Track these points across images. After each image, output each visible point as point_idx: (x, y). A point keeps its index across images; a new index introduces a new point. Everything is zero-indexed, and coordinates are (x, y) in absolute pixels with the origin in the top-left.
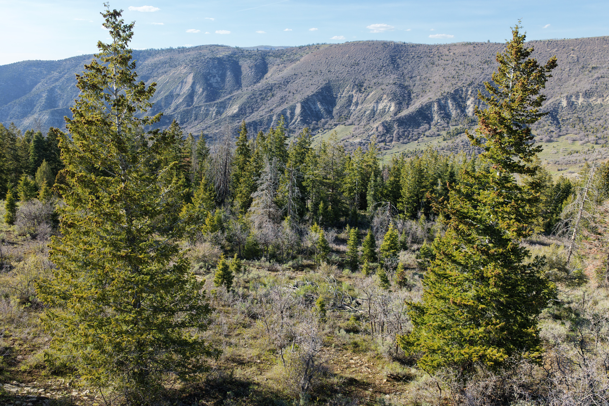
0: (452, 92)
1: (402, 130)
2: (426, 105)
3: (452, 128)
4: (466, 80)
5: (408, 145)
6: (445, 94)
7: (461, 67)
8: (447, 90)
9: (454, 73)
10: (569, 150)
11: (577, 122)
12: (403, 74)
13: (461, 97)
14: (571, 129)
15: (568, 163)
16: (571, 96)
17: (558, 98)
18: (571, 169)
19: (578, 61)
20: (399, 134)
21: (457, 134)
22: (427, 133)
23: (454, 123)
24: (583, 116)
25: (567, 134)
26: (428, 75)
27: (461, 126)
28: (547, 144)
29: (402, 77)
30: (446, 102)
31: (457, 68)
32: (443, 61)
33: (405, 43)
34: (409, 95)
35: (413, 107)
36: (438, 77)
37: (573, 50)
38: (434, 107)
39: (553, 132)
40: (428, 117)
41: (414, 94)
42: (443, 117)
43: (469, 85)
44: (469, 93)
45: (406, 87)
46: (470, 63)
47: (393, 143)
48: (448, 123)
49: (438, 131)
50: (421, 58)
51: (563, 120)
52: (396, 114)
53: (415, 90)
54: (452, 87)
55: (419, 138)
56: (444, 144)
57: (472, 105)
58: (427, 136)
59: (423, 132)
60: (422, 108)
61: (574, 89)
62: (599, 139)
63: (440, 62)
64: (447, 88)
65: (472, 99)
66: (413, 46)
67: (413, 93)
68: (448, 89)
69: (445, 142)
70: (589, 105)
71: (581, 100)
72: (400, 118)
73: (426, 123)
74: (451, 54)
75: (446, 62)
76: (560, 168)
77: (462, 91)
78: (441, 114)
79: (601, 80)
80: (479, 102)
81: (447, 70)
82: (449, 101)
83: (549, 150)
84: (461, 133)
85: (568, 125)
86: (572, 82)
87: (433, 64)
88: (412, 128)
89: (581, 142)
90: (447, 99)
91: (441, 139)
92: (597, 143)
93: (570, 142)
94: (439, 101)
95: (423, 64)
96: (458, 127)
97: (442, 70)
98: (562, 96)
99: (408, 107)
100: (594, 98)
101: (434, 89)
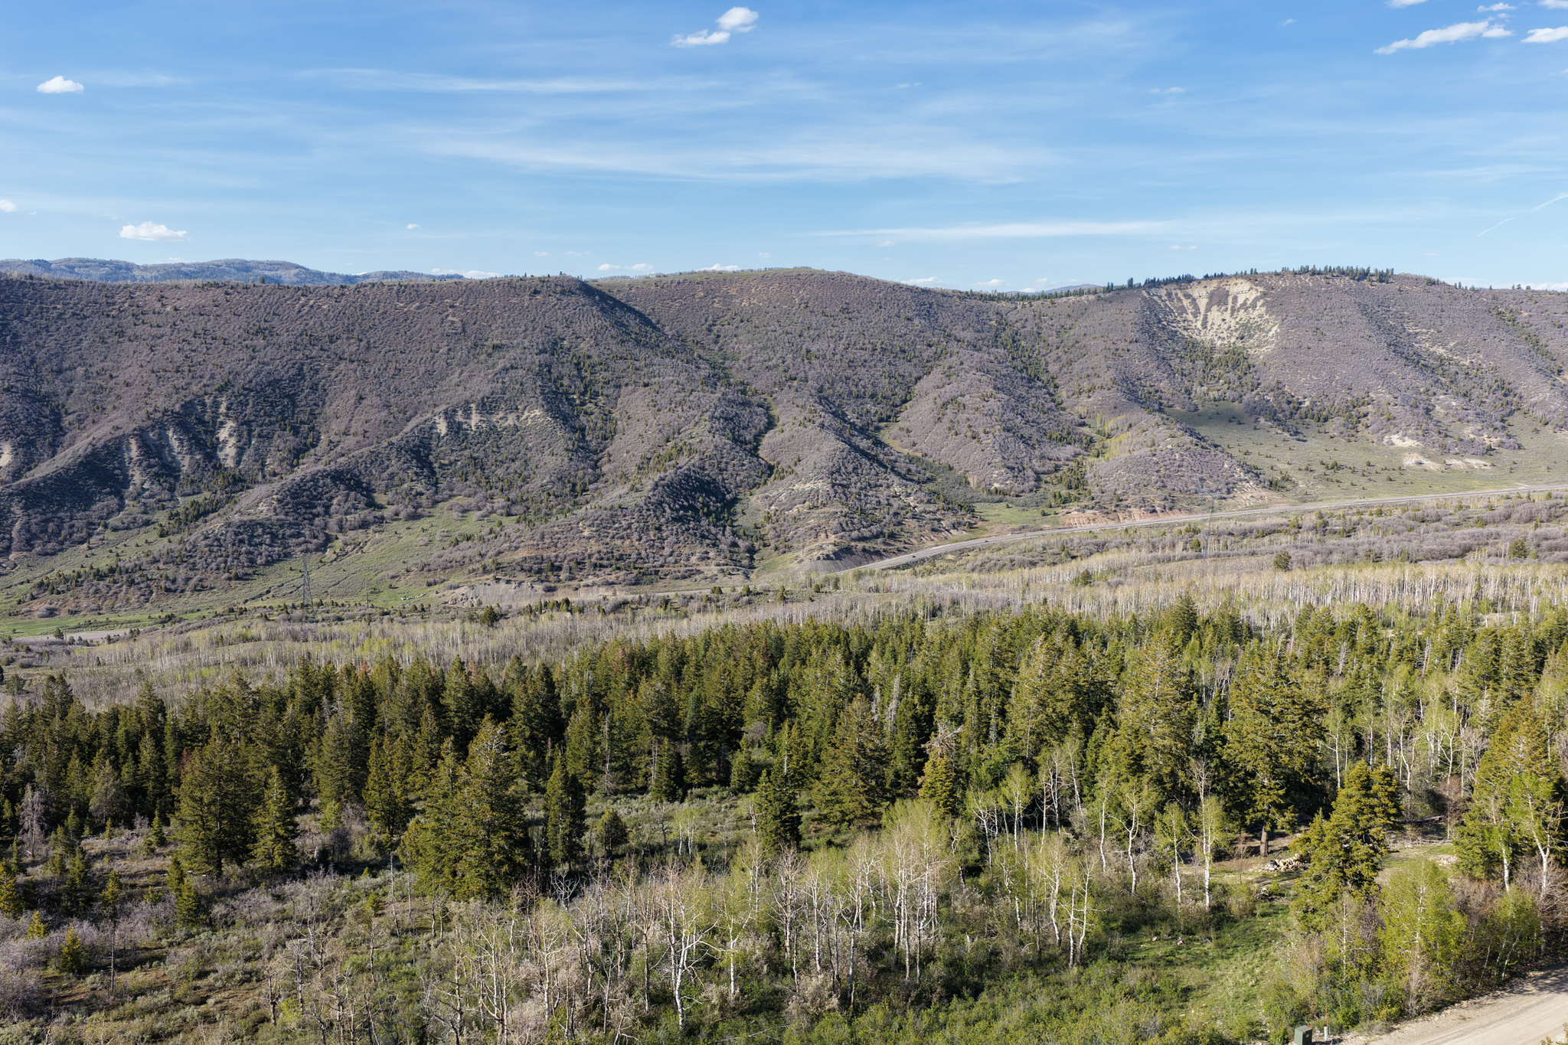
0: (177, 408)
1: (39, 518)
2: (105, 446)
3: (183, 502)
4: (212, 377)
5: (58, 558)
6: (158, 415)
7: (197, 342)
8: (161, 403)
9: (179, 358)
10: (456, 534)
11: (471, 469)
12: (33, 361)
13: (201, 422)
14: (459, 485)
15: (448, 567)
16: (455, 411)
17: (429, 415)
18: (453, 581)
19: (464, 331)
20: (28, 531)
21: (197, 518)
22: (113, 521)
23: (188, 489)
24: (481, 454)
25: (451, 497)
26: (108, 364)
27: (207, 494)
28: (410, 524)
29: (32, 372)
30: (162, 436)
31: (187, 347)
32: (147, 327)
33: (31, 277)
34: (57, 420)
35: (69, 451)
36: (135, 370)
37: (452, 306)
38: (129, 450)
39: (421, 494)
40: (113, 477)
41: (71, 418)
42: (157, 475)
43: (221, 390)
44: (223, 409)
45: (45, 399)
46: (218, 334)
47: (12, 556)
48: (172, 489)
49: (145, 513)
50: (85, 317)
51: (442, 466)
52: (17, 474)
53: (72, 404)
54: (175, 397)
55: (90, 535)
56: (161, 546)
57: (232, 441)
58: (115, 529)
59: (101, 518)
60: (94, 454)
61: (462, 395)
62: (514, 503)
63: (139, 330)
64: (162, 399)
65: (230, 424)
66: (56, 287)
67: (67, 414)
68: (164, 400)
69: (165, 540)
70: (493, 428)
71: (475, 419)
72: (29, 485)
73: (109, 494)
74: (168, 309)
75: (155, 331)
76: (431, 580)
77: (204, 405)
78: (150, 466)
79: (512, 373)
80: (250, 432)
81: (160, 350)
82: (170, 433)
83: (413, 538)
84: (206, 513)
85: (453, 475)
86: (455, 378)
87: (121, 334)
88: (70, 509)
89: (479, 513)
90: (163, 428)
91: (153, 534)
92: (509, 514)
93: (455, 515)
94: (141, 434)
95: (90, 334)
96: (200, 498)
97: (146, 351)
98: (437, 410)
99: (54, 453)
100: (501, 414)
101: (127, 400)
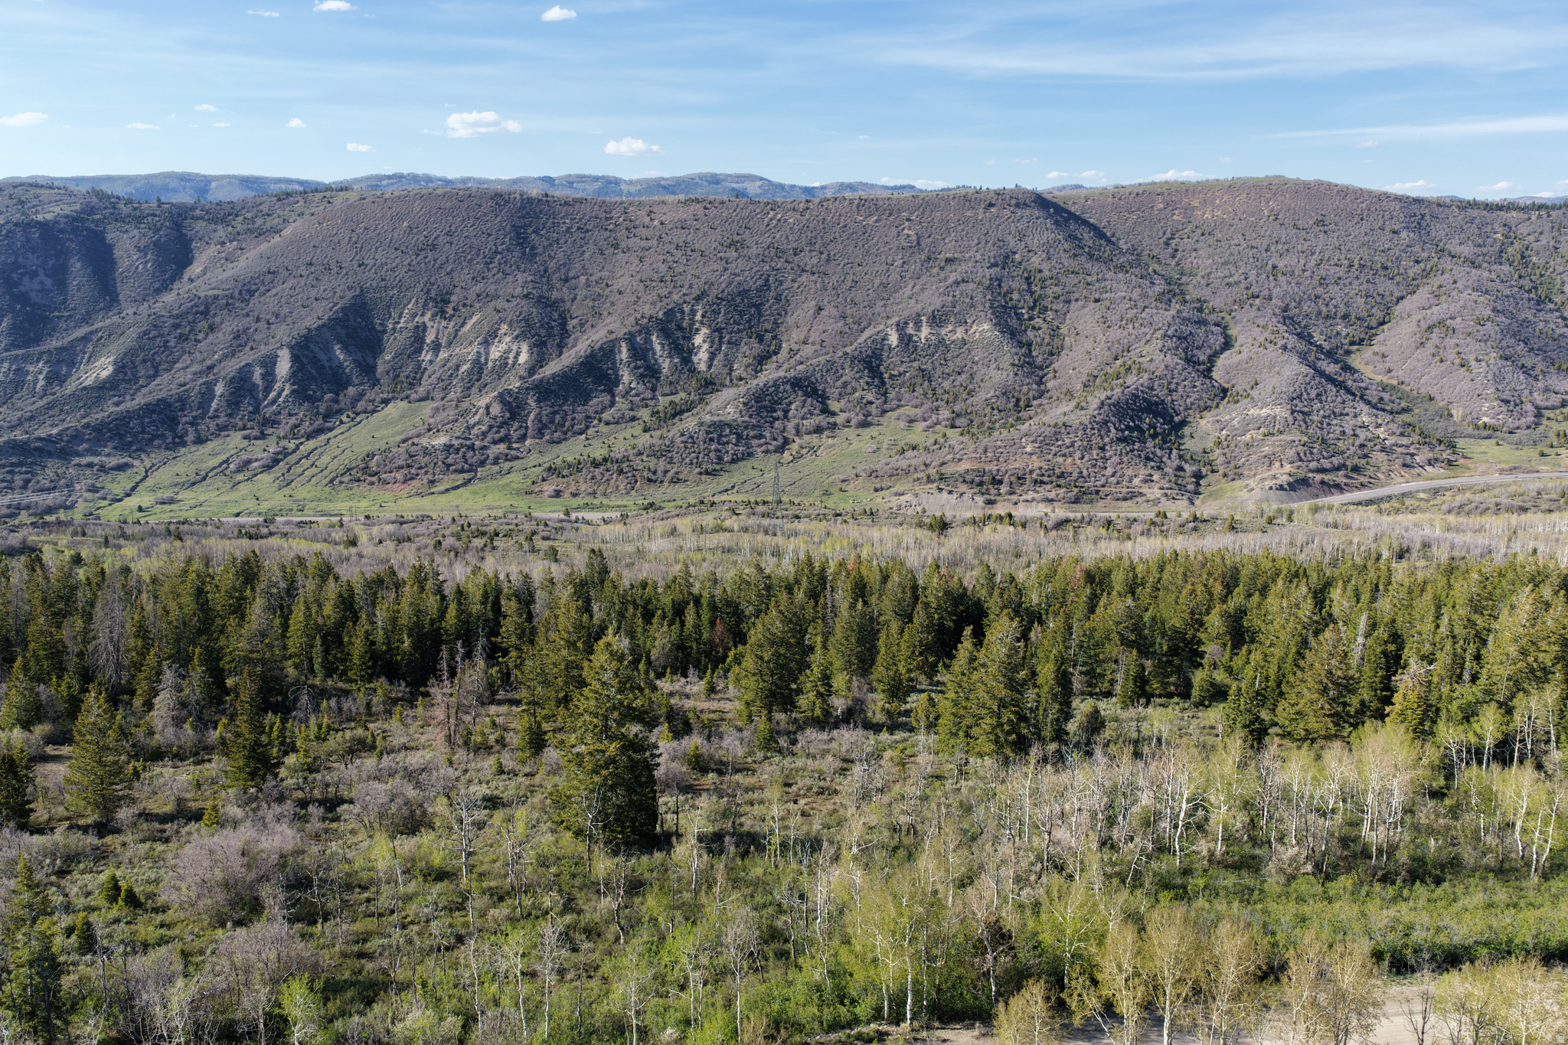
0: (660, 315)
1: (549, 410)
2: (601, 348)
3: (663, 401)
4: (691, 287)
5: (562, 446)
6: (645, 321)
7: (678, 254)
8: (647, 310)
9: (663, 268)
10: (902, 444)
11: (919, 380)
12: (546, 271)
13: (680, 328)
14: (907, 396)
15: (895, 474)
16: (906, 323)
17: (882, 327)
18: (898, 488)
19: (919, 244)
20: (540, 421)
21: (674, 416)
22: (606, 416)
23: (667, 390)
24: (929, 366)
25: (898, 407)
26: (605, 274)
27: (682, 395)
28: (860, 431)
29: (545, 280)
30: (648, 341)
31: (670, 259)
32: (637, 240)
33: (547, 195)
34: (564, 324)
35: (573, 352)
36: (627, 278)
37: (908, 220)
38: (620, 352)
39: (871, 403)
40: (606, 376)
41: (574, 322)
42: (642, 376)
43: (698, 299)
44: (698, 317)
45: (553, 305)
46: (697, 246)
47: (528, 442)
48: (654, 389)
49: (632, 409)
50: (588, 231)
51: (892, 377)
52: (532, 371)
53: (576, 310)
54: (659, 304)
55: (588, 427)
56: (644, 440)
57: (706, 346)
58: (607, 423)
59: (596, 412)
60: (592, 355)
61: (913, 307)
62: (958, 415)
63: (631, 242)
64: (648, 306)
65: (704, 331)
66: (566, 203)
67: (572, 318)
68: (650, 308)
69: (648, 435)
70: (941, 341)
71: (925, 331)
72: (541, 381)
73: (603, 391)
74: (656, 223)
75: (644, 244)
76: (878, 486)
77: (683, 312)
78: (636, 367)
79: (963, 286)
80: (721, 338)
81: (647, 263)
82: (654, 338)
83: (862, 444)
84: (681, 412)
85: (901, 386)
86: (908, 291)
87: (616, 246)
88: (572, 404)
89: (925, 424)
90: (649, 333)
91: (637, 429)
92: (953, 426)
93: (902, 424)
94: (630, 338)
95: (591, 246)
96: (676, 398)
97: (637, 262)
98: (890, 322)
99: (561, 354)
100: (950, 328)
101: (619, 307)
